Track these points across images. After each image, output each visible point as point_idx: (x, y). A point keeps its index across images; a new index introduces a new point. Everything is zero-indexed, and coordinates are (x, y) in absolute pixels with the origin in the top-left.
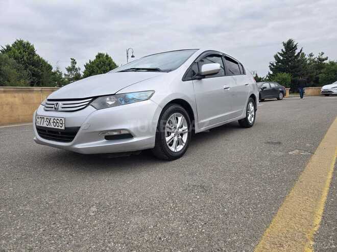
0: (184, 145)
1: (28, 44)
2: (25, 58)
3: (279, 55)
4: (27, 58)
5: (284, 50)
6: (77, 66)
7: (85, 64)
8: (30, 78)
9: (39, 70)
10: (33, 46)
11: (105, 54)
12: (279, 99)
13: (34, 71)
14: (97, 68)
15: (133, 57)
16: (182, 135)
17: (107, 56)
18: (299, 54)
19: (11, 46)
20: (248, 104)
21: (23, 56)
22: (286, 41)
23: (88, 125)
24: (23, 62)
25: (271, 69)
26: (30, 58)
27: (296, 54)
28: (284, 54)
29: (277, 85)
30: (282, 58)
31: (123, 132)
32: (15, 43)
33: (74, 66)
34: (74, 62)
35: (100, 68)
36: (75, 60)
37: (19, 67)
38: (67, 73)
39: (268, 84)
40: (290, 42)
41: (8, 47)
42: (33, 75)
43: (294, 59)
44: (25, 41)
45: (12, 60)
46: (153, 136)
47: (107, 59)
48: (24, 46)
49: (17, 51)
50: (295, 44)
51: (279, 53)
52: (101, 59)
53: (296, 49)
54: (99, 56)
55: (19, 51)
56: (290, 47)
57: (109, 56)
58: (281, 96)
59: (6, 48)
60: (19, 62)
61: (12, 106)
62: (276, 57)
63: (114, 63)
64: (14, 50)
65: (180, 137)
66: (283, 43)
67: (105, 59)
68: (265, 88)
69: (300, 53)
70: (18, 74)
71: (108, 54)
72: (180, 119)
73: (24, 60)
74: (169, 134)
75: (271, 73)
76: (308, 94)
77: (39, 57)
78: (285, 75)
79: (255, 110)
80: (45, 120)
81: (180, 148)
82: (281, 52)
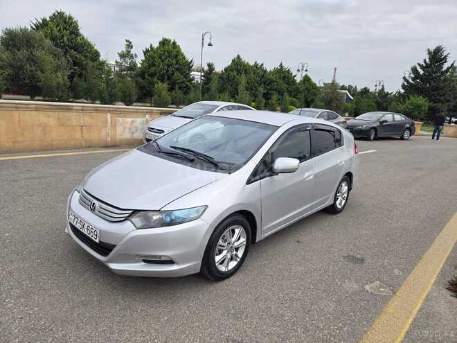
0: (239, 260)
1: (70, 18)
2: (65, 39)
3: (418, 68)
4: (68, 39)
5: (428, 61)
6: (133, 52)
7: (145, 50)
8: (70, 69)
9: (83, 58)
10: (76, 22)
11: (172, 41)
12: (402, 138)
13: (76, 58)
14: (160, 61)
15: (210, 45)
16: (237, 249)
17: (174, 43)
18: (448, 69)
19: (48, 19)
20: (341, 183)
21: (63, 36)
22: (432, 49)
23: (125, 246)
24: (62, 44)
25: (404, 87)
26: (72, 39)
27: (443, 69)
28: (425, 67)
29: (403, 119)
30: (421, 72)
31: (163, 259)
32: (54, 15)
33: (129, 52)
34: (130, 45)
35: (163, 61)
36: (131, 43)
37: (56, 52)
38: (119, 60)
39: (391, 115)
40: (438, 50)
41: (44, 20)
42: (75, 64)
43: (440, 76)
44: (67, 13)
45: (48, 42)
46: (199, 262)
47: (174, 48)
48: (65, 22)
49: (55, 29)
50: (445, 54)
51: (419, 64)
52: (166, 47)
53: (446, 62)
54: (164, 42)
55: (58, 28)
56: (437, 57)
57: (178, 44)
58: (407, 134)
59: (41, 21)
60: (56, 45)
61: (44, 127)
62: (414, 70)
63: (182, 55)
64: (52, 26)
65: (235, 252)
66: (429, 49)
67: (171, 47)
68: (386, 122)
69: (450, 68)
70: (55, 62)
71: (176, 41)
72: (237, 231)
73: (63, 42)
74: (220, 252)
75: (402, 91)
76: (448, 133)
77: (83, 38)
78: (421, 100)
79: (350, 189)
80: (79, 221)
81: (233, 264)
82: (422, 63)
